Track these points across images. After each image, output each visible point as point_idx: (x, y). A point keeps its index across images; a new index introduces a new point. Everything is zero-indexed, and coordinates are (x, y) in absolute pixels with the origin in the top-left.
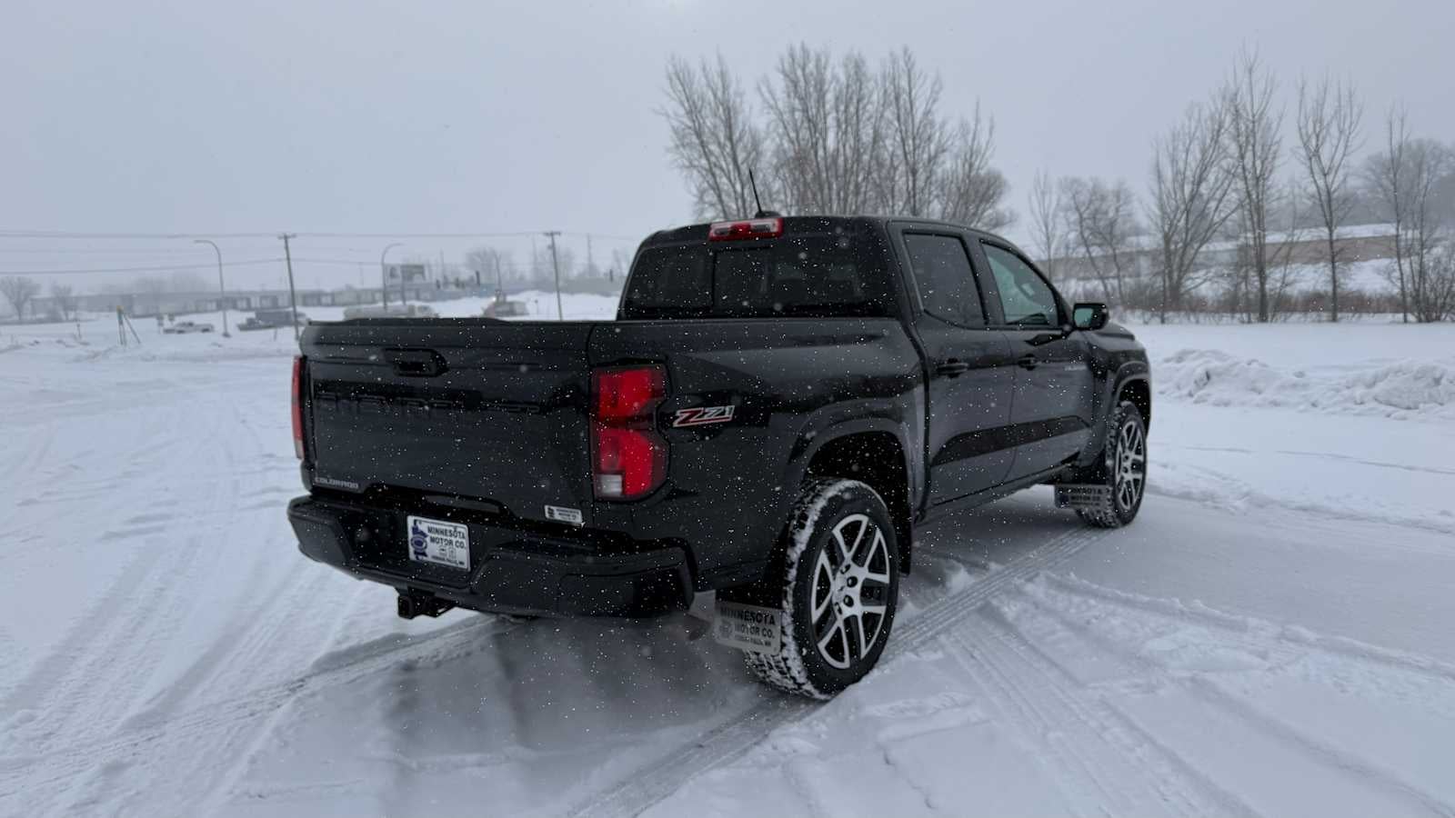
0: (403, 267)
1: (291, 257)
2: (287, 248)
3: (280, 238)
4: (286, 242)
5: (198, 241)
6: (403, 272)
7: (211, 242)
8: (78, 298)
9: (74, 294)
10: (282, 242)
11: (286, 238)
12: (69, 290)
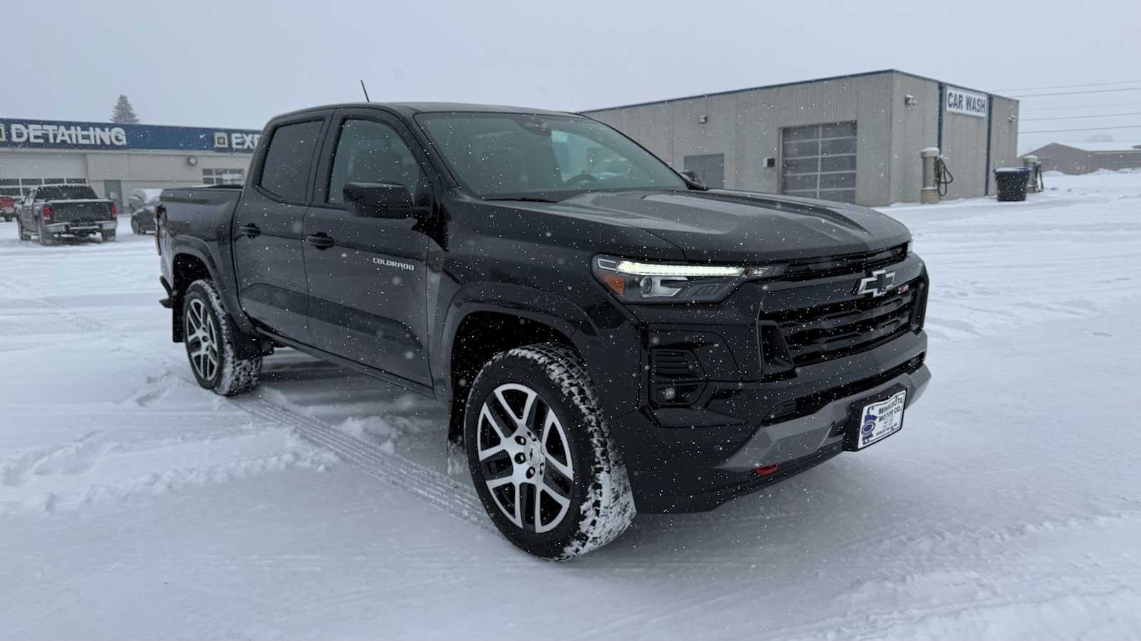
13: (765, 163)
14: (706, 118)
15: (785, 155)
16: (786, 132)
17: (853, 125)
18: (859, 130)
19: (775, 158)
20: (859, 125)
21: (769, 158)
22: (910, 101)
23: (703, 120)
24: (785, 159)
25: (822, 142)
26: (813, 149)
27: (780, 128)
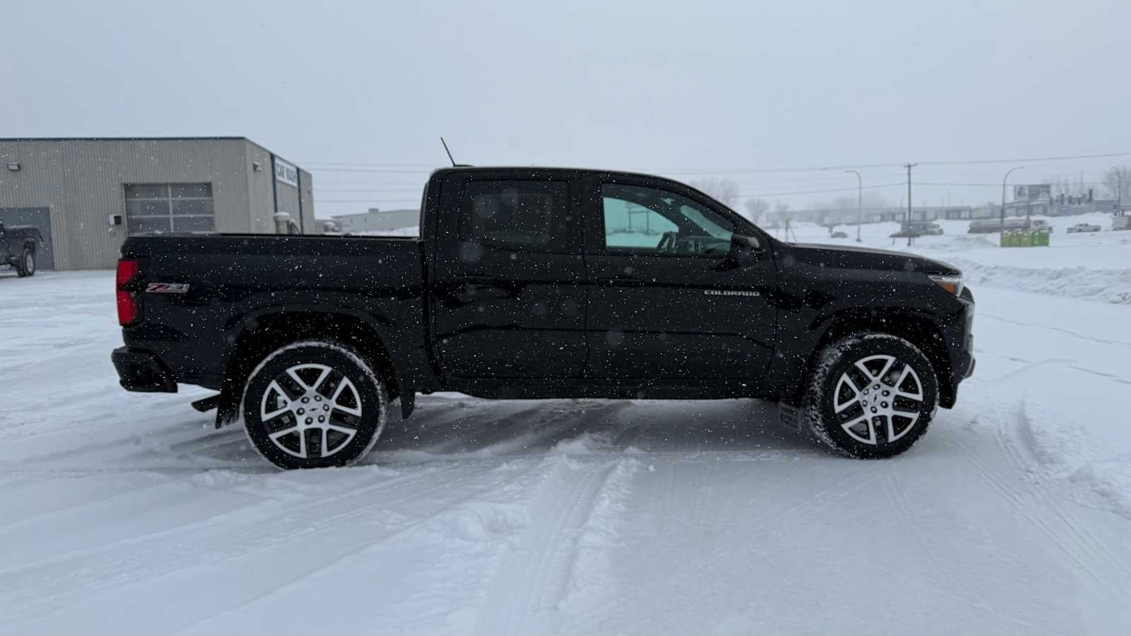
0: (1030, 186)
1: (912, 181)
2: (909, 174)
3: (905, 167)
4: (909, 170)
5: (847, 172)
6: (1030, 191)
7: (856, 172)
8: (793, 213)
9: (789, 210)
10: (906, 170)
11: (909, 166)
12: (787, 207)
13: (112, 221)
14: (19, 166)
15: (129, 212)
16: (129, 189)
17: (208, 187)
18: (214, 192)
19: (121, 215)
20: (214, 186)
21: (116, 215)
22: (259, 168)
23: (16, 168)
24: (130, 217)
25: (173, 202)
26: (164, 208)
27: (122, 184)
